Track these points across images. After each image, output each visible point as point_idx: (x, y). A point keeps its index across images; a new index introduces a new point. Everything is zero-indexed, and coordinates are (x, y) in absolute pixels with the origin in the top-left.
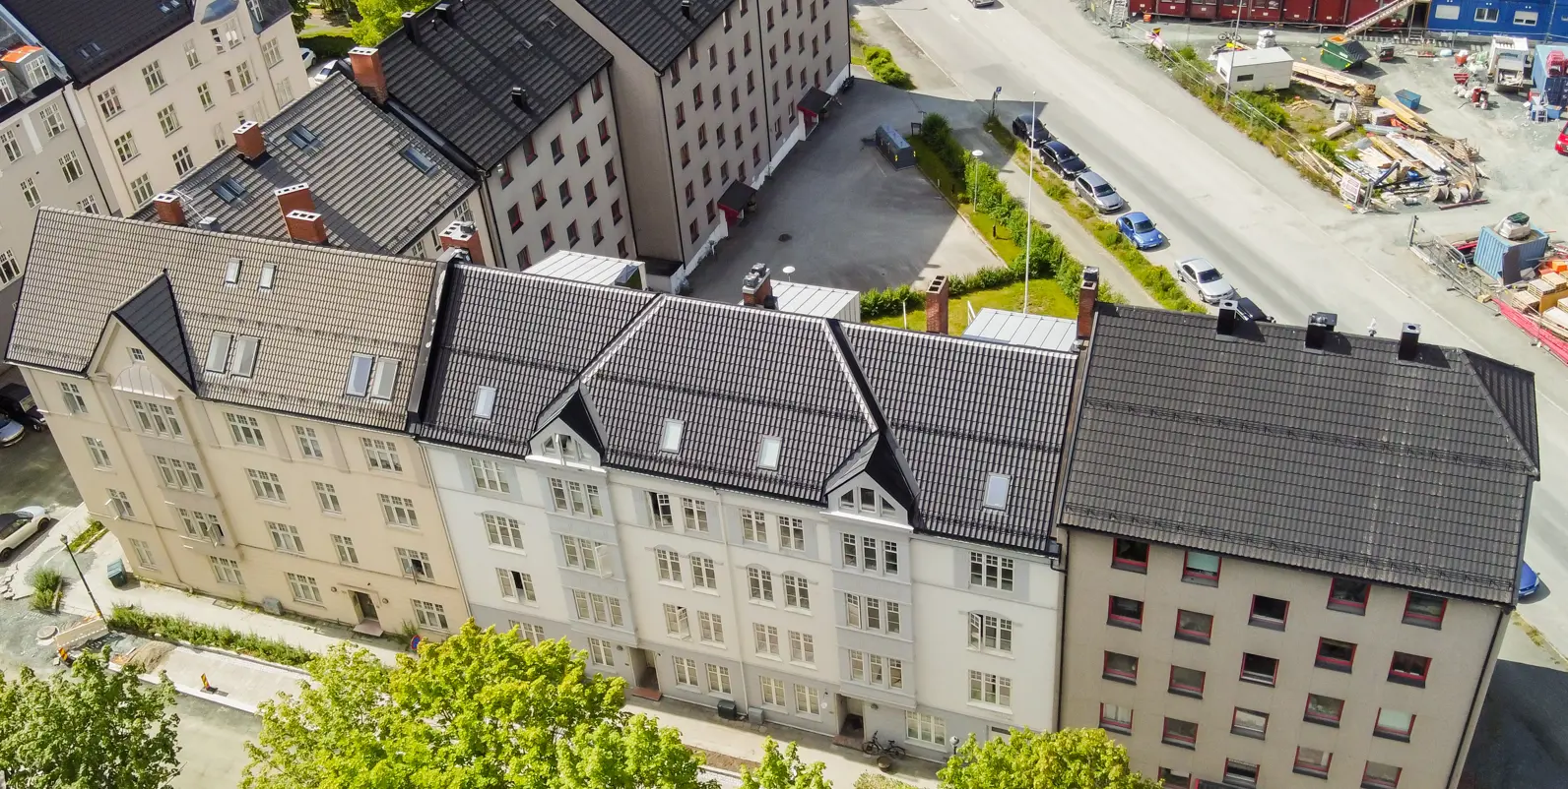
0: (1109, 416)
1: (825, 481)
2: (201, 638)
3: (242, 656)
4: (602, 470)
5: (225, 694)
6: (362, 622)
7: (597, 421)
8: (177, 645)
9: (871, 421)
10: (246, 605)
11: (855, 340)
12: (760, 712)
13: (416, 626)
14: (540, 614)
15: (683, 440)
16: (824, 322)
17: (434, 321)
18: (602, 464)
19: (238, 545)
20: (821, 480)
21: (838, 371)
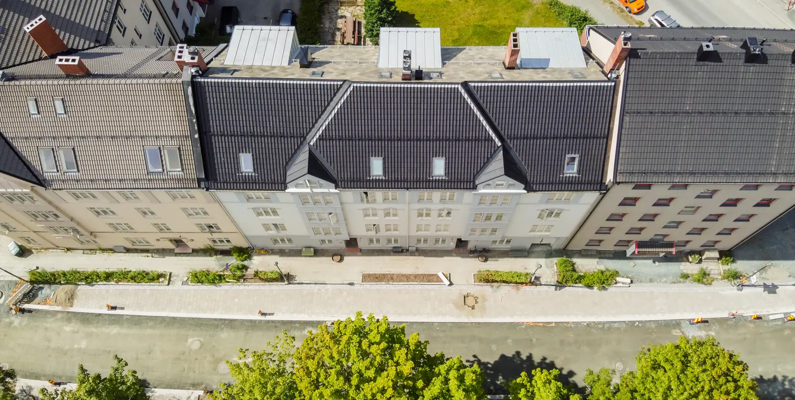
0: (639, 119)
1: (474, 176)
2: (90, 278)
3: (119, 283)
4: (337, 191)
5: (123, 308)
6: (177, 247)
7: (327, 165)
8: (79, 285)
9: (497, 140)
10: (103, 250)
11: (479, 92)
12: (415, 248)
13: (212, 245)
14: (289, 234)
15: (384, 168)
16: (460, 86)
17: (194, 120)
18: (336, 188)
19: (91, 233)
20: (472, 177)
21: (473, 115)
